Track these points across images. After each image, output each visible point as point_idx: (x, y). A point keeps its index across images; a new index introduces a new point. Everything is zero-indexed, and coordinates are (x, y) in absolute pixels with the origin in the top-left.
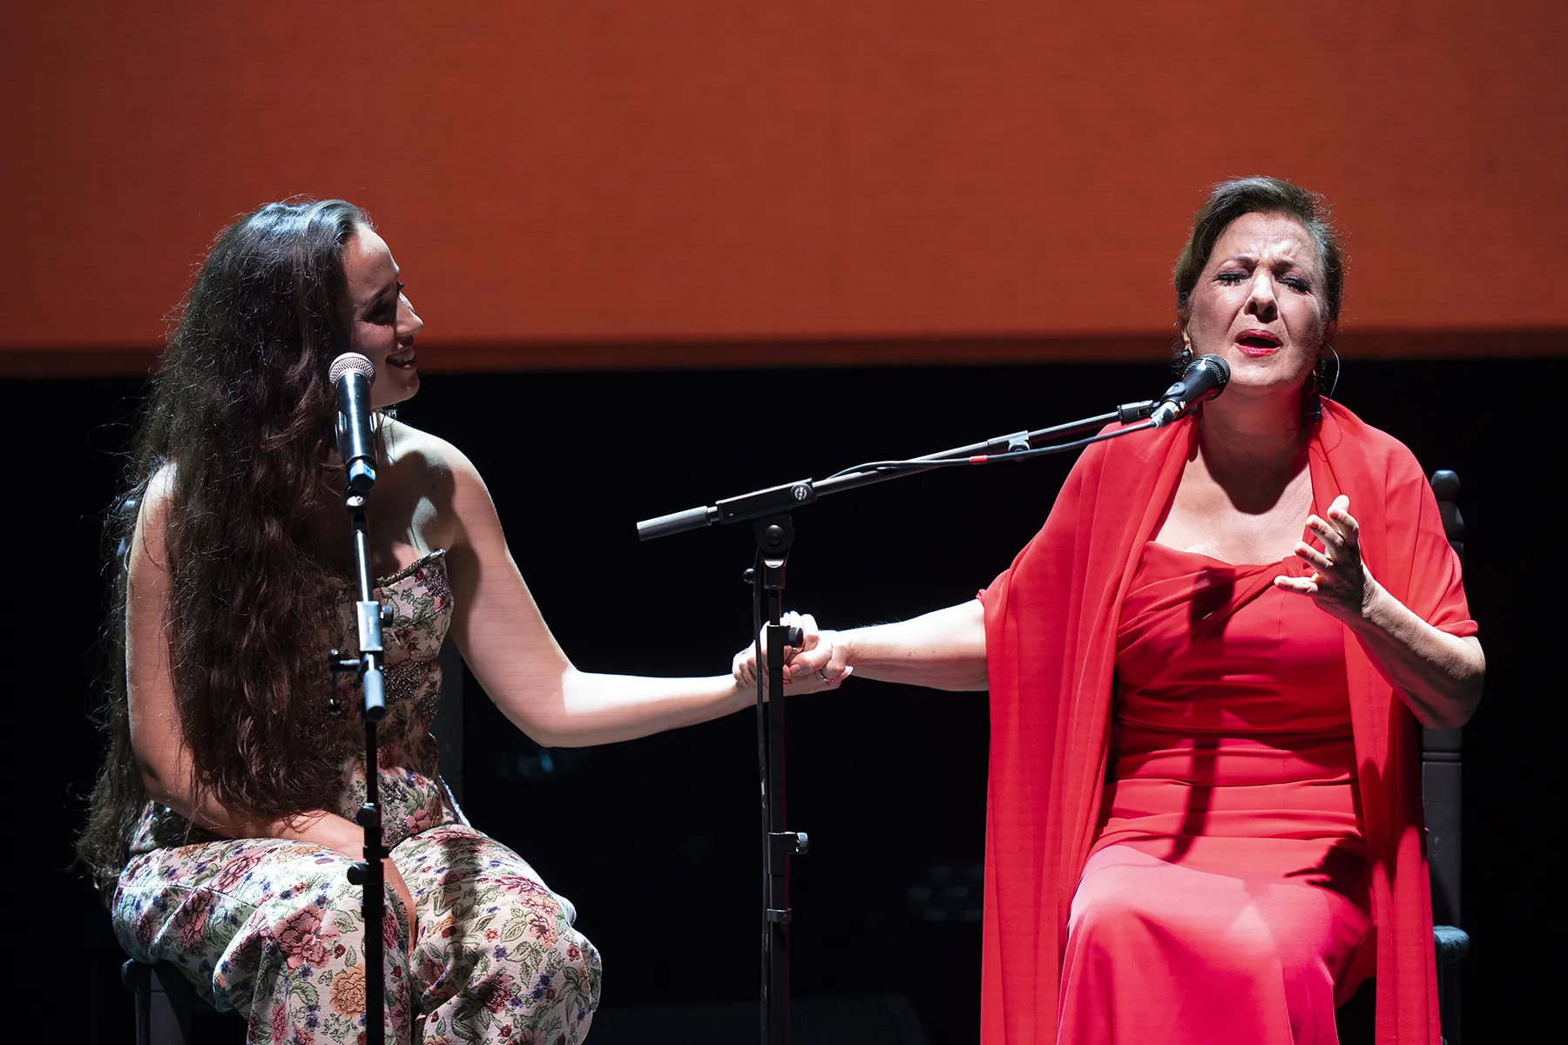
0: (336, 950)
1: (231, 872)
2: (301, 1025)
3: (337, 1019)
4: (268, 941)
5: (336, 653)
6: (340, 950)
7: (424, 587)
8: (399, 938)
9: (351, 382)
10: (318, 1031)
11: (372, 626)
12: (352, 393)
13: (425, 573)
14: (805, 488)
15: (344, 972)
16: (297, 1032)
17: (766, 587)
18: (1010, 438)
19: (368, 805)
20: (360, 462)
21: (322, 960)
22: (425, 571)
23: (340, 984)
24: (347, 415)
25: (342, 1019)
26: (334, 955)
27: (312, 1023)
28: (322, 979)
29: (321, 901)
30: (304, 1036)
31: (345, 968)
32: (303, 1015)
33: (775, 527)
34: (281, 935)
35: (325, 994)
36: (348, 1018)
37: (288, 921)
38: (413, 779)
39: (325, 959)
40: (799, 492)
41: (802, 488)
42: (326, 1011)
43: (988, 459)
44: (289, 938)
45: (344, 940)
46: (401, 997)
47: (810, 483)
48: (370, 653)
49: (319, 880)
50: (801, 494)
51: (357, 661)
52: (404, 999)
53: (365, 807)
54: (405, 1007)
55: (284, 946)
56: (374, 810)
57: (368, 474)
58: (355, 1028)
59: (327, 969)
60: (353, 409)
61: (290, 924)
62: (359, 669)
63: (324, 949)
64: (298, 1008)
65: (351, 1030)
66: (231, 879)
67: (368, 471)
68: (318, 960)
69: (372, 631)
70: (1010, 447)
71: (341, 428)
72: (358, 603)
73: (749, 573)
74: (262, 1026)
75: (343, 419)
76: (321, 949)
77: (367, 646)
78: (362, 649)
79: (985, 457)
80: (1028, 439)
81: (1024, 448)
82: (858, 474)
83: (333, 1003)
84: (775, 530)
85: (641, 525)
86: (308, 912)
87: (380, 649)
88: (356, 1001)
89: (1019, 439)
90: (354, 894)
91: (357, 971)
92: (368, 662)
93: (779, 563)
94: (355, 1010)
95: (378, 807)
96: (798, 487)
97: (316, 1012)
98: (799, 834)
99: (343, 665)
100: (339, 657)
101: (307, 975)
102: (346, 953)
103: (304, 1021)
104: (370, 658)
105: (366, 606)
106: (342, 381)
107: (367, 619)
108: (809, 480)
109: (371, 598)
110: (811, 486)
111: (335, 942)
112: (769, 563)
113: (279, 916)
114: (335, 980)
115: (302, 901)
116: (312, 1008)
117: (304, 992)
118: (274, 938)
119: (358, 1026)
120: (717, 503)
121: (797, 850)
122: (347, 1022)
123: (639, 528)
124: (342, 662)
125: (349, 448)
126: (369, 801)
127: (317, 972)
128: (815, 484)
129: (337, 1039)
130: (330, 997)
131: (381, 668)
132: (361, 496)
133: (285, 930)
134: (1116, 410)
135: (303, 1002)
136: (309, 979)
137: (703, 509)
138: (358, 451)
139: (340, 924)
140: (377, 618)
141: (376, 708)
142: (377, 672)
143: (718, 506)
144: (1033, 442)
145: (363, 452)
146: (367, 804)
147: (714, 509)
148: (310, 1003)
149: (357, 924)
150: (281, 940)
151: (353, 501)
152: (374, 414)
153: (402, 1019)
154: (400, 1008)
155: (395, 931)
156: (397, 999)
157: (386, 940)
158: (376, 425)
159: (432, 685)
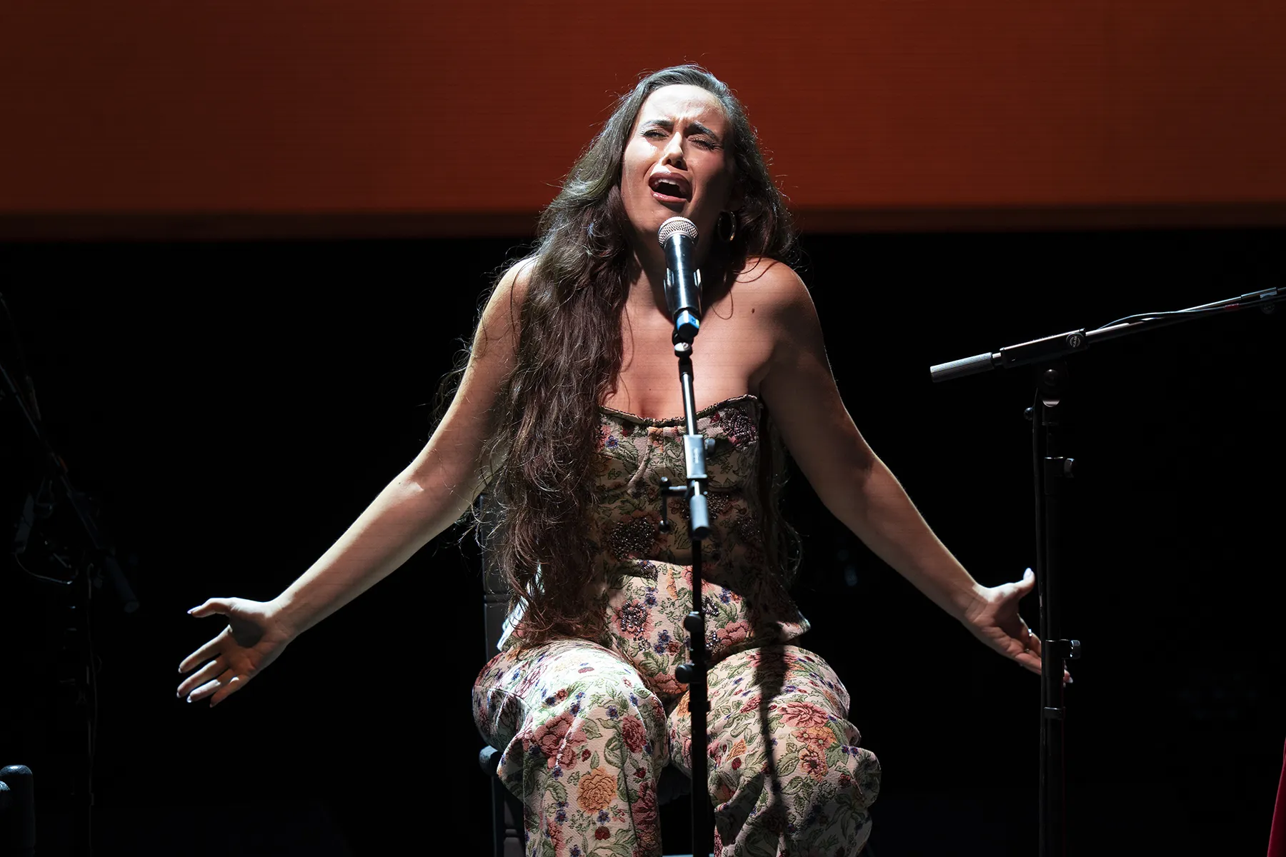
0: (583, 753)
1: (528, 679)
2: (552, 818)
3: (582, 815)
4: (531, 744)
5: (666, 480)
6: (586, 754)
7: (719, 428)
8: (645, 743)
9: (677, 242)
10: (566, 825)
11: (697, 456)
12: (678, 252)
13: (721, 415)
14: (1078, 336)
15: (589, 773)
16: (549, 825)
17: (1043, 424)
18: (1262, 292)
19: (693, 614)
20: (686, 313)
21: (571, 762)
22: (722, 414)
23: (586, 784)
24: (675, 272)
25: (586, 815)
26: (581, 758)
27: (561, 818)
28: (571, 779)
29: (575, 709)
30: (554, 828)
31: (590, 770)
32: (554, 810)
33: (1050, 370)
34: (542, 738)
35: (573, 792)
36: (589, 815)
37: (547, 727)
38: (728, 595)
39: (574, 761)
40: (1073, 340)
41: (1076, 337)
42: (573, 807)
44: (548, 742)
45: (591, 745)
46: (644, 795)
47: (1083, 333)
48: (696, 480)
49: (577, 689)
50: (1075, 342)
51: (684, 487)
52: (647, 797)
53: (690, 615)
54: (650, 804)
55: (545, 748)
56: (699, 617)
57: (693, 323)
58: (594, 823)
59: (575, 770)
60: (680, 266)
61: (549, 729)
62: (686, 494)
63: (573, 753)
64: (550, 804)
65: (591, 825)
66: (528, 685)
67: (693, 321)
68: (567, 762)
69: (697, 461)
71: (669, 283)
72: (686, 437)
73: (1029, 412)
74: (533, 817)
75: (671, 275)
76: (571, 753)
77: (694, 474)
78: (689, 475)
80: (1278, 292)
82: (1126, 324)
83: (579, 800)
84: (1050, 372)
85: (933, 369)
86: (564, 720)
87: (705, 476)
88: (596, 799)
89: (1269, 294)
90: (602, 704)
91: (598, 772)
92: (694, 488)
93: (1055, 403)
94: (595, 808)
95: (702, 615)
96: (1073, 336)
97: (565, 808)
98: (1072, 641)
99: (672, 490)
100: (669, 484)
101: (558, 775)
102: (592, 756)
103: (554, 816)
104: (696, 485)
105: (691, 439)
106: (670, 242)
107: (693, 450)
108: (1082, 330)
109: (696, 432)
110: (1084, 335)
111: (583, 746)
112: (1046, 403)
113: (541, 721)
114: (582, 780)
115: (560, 708)
116: (561, 805)
117: (555, 790)
118: (535, 741)
119: (596, 822)
120: (1001, 349)
121: (1071, 656)
122: (589, 817)
123: (932, 371)
124: (671, 488)
125: (676, 300)
126: (694, 611)
127: (566, 772)
128: (1088, 333)
129: (580, 832)
130: (577, 795)
131: (706, 493)
132: (687, 342)
133: (545, 735)
135: (554, 798)
136: (560, 779)
137: (989, 355)
138: (684, 303)
139: (588, 731)
140: (701, 449)
141: (701, 528)
142: (702, 498)
143: (1001, 352)
145: (688, 304)
146: (693, 612)
147: (999, 354)
148: (560, 800)
149: (602, 730)
150: (542, 743)
151: (680, 347)
152: (698, 271)
153: (645, 815)
154: (643, 805)
155: (642, 737)
156: (640, 797)
157: (628, 745)
158: (699, 281)
159: (742, 511)
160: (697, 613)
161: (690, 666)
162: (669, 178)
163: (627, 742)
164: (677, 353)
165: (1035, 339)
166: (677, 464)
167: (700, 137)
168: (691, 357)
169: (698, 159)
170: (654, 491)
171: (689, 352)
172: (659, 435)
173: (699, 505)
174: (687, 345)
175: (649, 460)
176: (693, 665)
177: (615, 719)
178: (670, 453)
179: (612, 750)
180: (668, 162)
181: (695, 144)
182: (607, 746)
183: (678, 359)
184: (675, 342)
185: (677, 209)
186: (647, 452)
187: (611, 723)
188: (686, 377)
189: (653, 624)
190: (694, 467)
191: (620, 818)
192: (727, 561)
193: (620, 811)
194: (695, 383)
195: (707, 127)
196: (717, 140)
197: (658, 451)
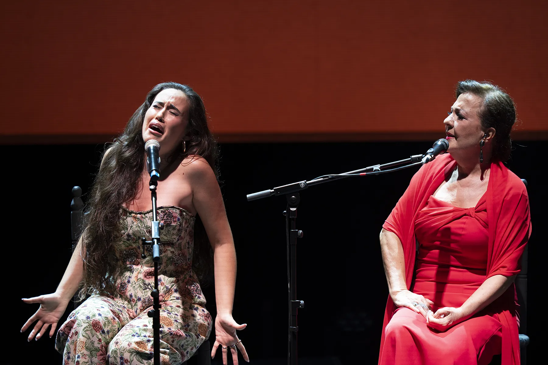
6: (76, 333)
8: (102, 329)
9: (152, 148)
10: (70, 361)
14: (304, 183)
15: (77, 340)
17: (290, 217)
18: (374, 167)
19: (155, 290)
21: (72, 336)
22: (159, 212)
23: (76, 344)
26: (75, 335)
27: (69, 358)
28: (72, 343)
30: (66, 362)
32: (66, 355)
33: (293, 197)
34: (64, 329)
35: (72, 348)
38: (159, 283)
40: (302, 185)
41: (303, 184)
42: (72, 354)
43: (366, 174)
44: (67, 330)
45: (78, 329)
47: (305, 182)
50: (302, 186)
53: (153, 291)
54: (104, 352)
55: (66, 333)
56: (157, 292)
59: (73, 339)
61: (66, 325)
62: (152, 244)
63: (72, 333)
64: (66, 353)
70: (374, 170)
71: (148, 162)
72: (152, 222)
73: (285, 212)
77: (155, 236)
79: (365, 173)
80: (380, 167)
81: (378, 170)
82: (322, 179)
83: (74, 351)
85: (248, 196)
89: (377, 167)
90: (85, 315)
91: (79, 340)
92: (154, 242)
93: (295, 209)
96: (302, 183)
98: (301, 301)
99: (146, 243)
100: (145, 240)
102: (78, 334)
103: (67, 357)
104: (155, 240)
106: (149, 148)
108: (305, 181)
110: (306, 183)
111: (76, 330)
112: (291, 209)
116: (69, 353)
117: (67, 348)
118: (62, 330)
120: (274, 188)
121: (300, 307)
123: (247, 197)
124: (146, 242)
127: (70, 340)
128: (307, 182)
130: (74, 349)
131: (159, 244)
133: (65, 327)
134: (410, 157)
137: (270, 190)
138: (153, 167)
139: (78, 324)
140: (158, 227)
144: (382, 168)
147: (273, 190)
148: (68, 351)
149: (83, 324)
150: (65, 331)
151: (152, 187)
152: (160, 158)
153: (103, 357)
154: (102, 353)
155: (101, 327)
156: (100, 350)
157: (95, 329)
158: (160, 161)
159: (172, 252)
160: (156, 290)
161: (153, 311)
162: (155, 125)
163: (94, 328)
164: (151, 190)
165: (287, 184)
166: (142, 229)
167: (173, 111)
168: (156, 191)
169: (170, 119)
170: (134, 239)
171: (155, 189)
172: (136, 217)
173: (156, 247)
174: (155, 186)
175: (132, 226)
176: (154, 310)
177: (89, 320)
178: (139, 224)
179: (85, 331)
180: (157, 118)
181: (170, 113)
182: (83, 330)
183: (151, 192)
184: (150, 185)
185: (157, 136)
186: (131, 223)
187: (87, 321)
188: (154, 199)
189: (128, 291)
190: (155, 234)
191: (84, 357)
192: (165, 271)
193: (85, 354)
194: (157, 201)
195: (177, 107)
196: (180, 113)
197: (135, 223)
